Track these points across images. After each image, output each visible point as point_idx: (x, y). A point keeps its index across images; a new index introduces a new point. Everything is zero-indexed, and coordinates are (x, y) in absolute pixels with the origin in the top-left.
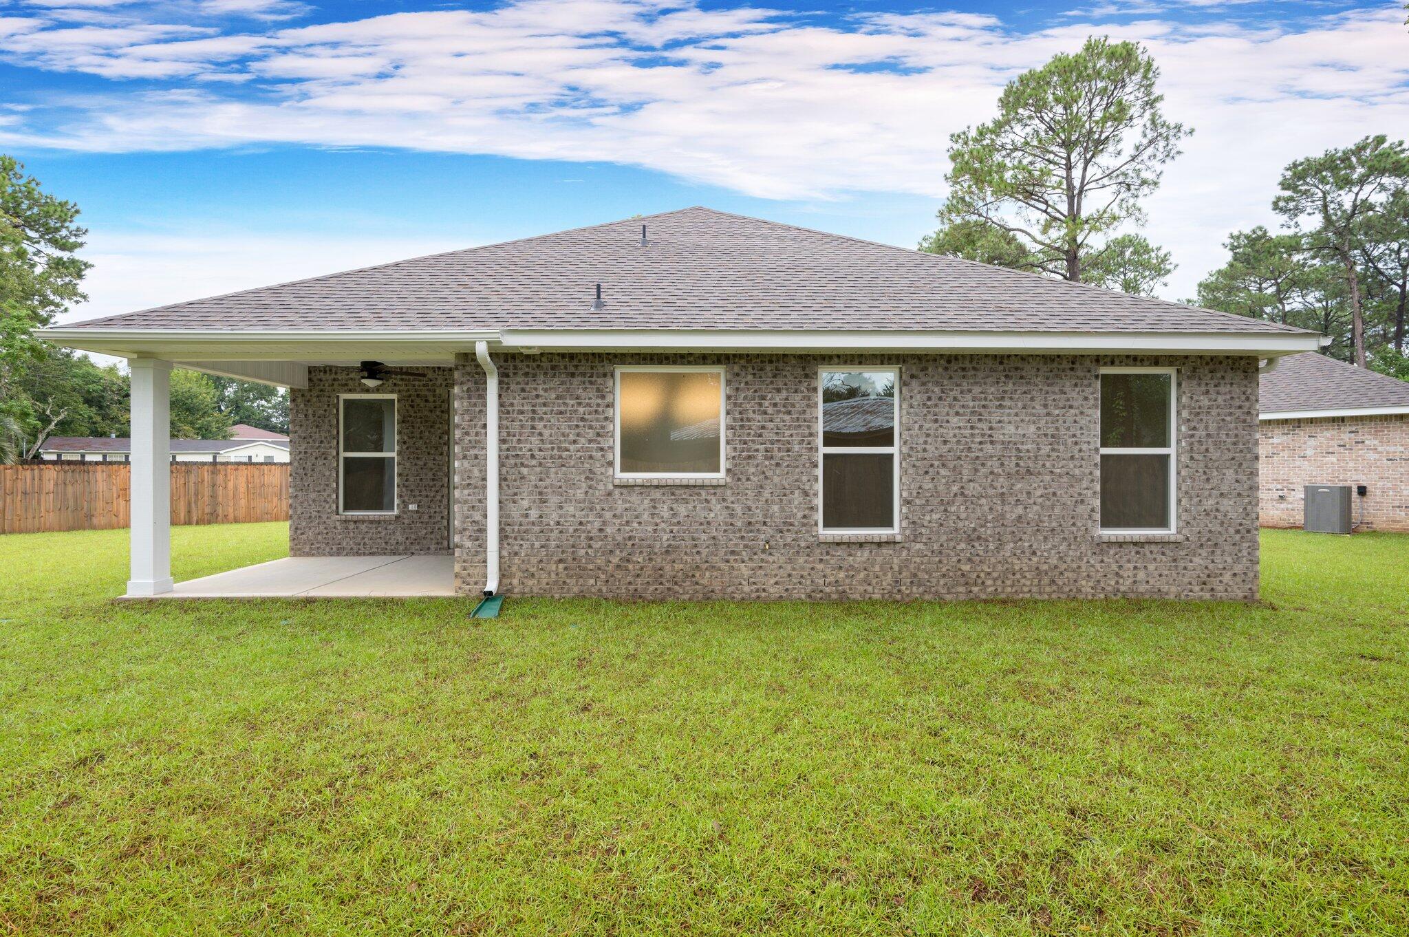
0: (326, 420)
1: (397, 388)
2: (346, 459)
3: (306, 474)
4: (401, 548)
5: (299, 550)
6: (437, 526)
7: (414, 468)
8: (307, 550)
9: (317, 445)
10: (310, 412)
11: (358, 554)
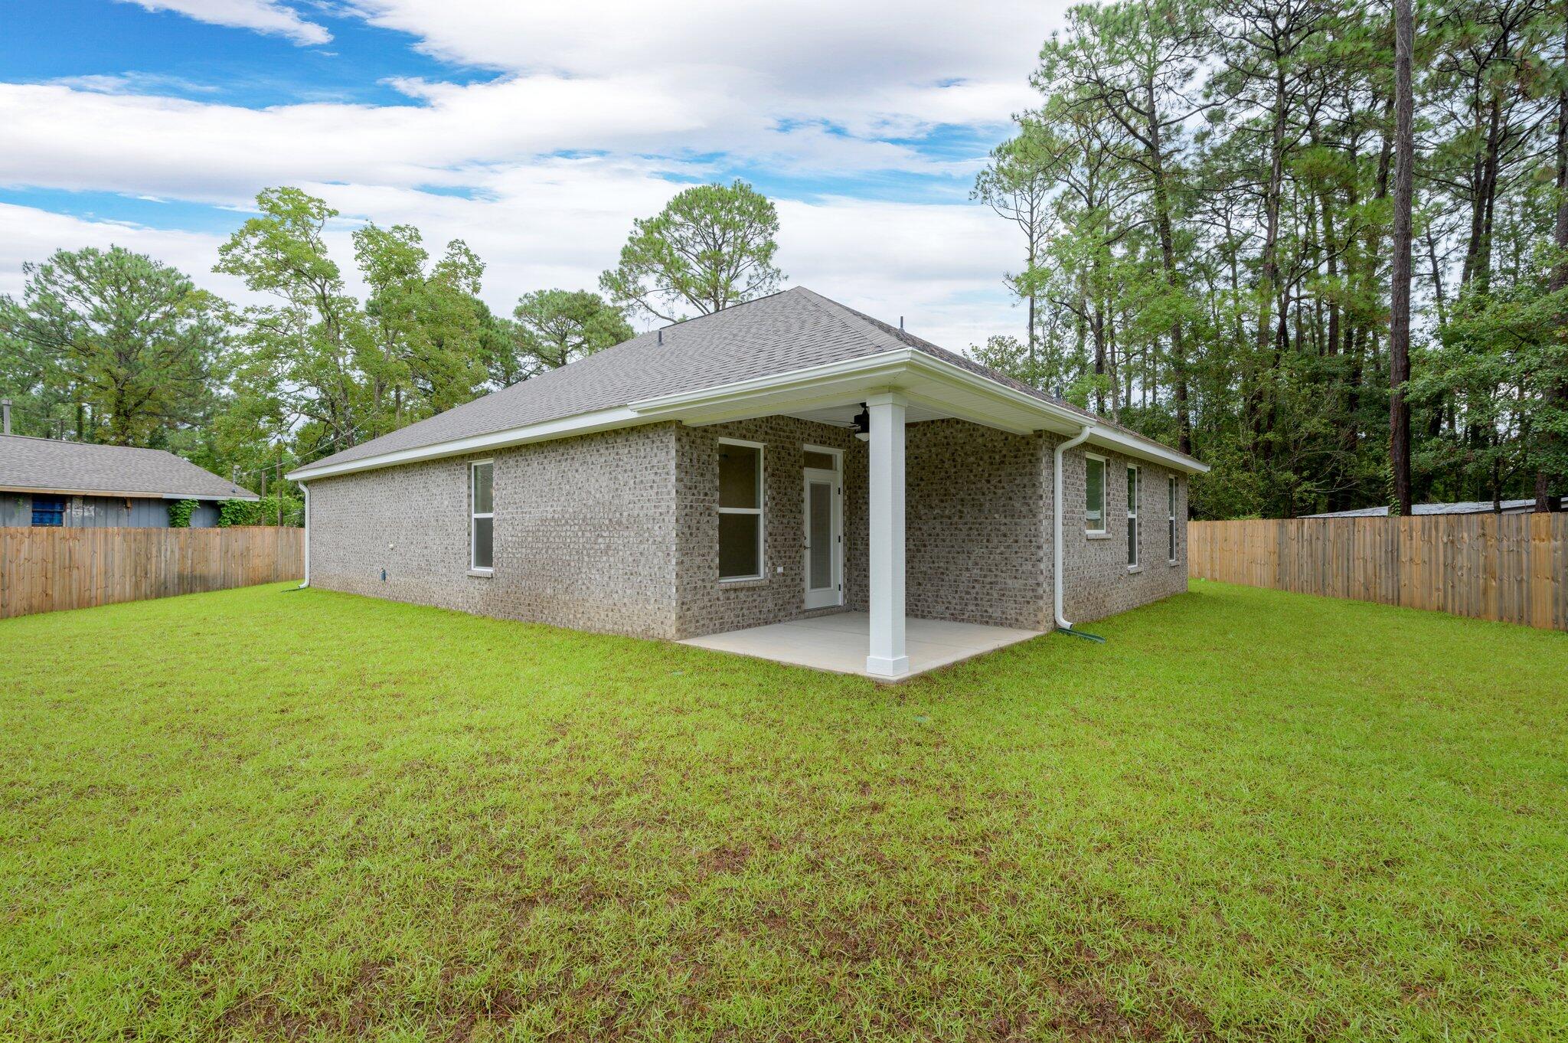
0: (710, 467)
2: (720, 515)
3: (691, 534)
4: (772, 615)
5: (685, 630)
6: (797, 589)
7: (781, 527)
8: (692, 630)
9: (702, 497)
10: (695, 455)
11: (738, 628)
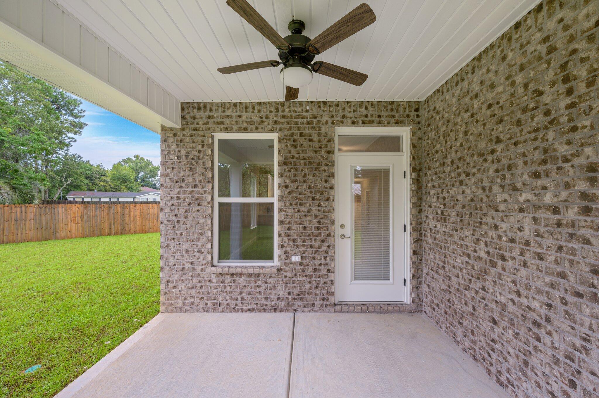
0: (200, 162)
1: (278, 126)
2: (220, 204)
3: (178, 222)
4: (283, 304)
5: (171, 305)
6: (322, 280)
7: (297, 215)
8: (180, 305)
9: (190, 189)
10: (183, 153)
11: (235, 310)
